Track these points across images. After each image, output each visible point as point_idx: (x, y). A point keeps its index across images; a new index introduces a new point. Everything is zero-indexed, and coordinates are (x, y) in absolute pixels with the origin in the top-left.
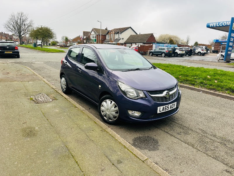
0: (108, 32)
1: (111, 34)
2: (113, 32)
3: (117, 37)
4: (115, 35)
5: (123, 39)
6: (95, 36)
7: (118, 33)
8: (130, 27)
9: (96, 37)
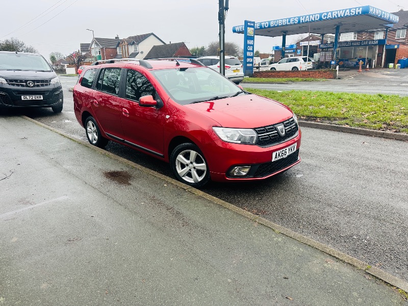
0: (119, 43)
1: (124, 47)
2: (126, 43)
3: (132, 50)
4: (130, 47)
5: (142, 52)
6: (98, 50)
7: (133, 43)
8: (153, 34)
9: (99, 52)
